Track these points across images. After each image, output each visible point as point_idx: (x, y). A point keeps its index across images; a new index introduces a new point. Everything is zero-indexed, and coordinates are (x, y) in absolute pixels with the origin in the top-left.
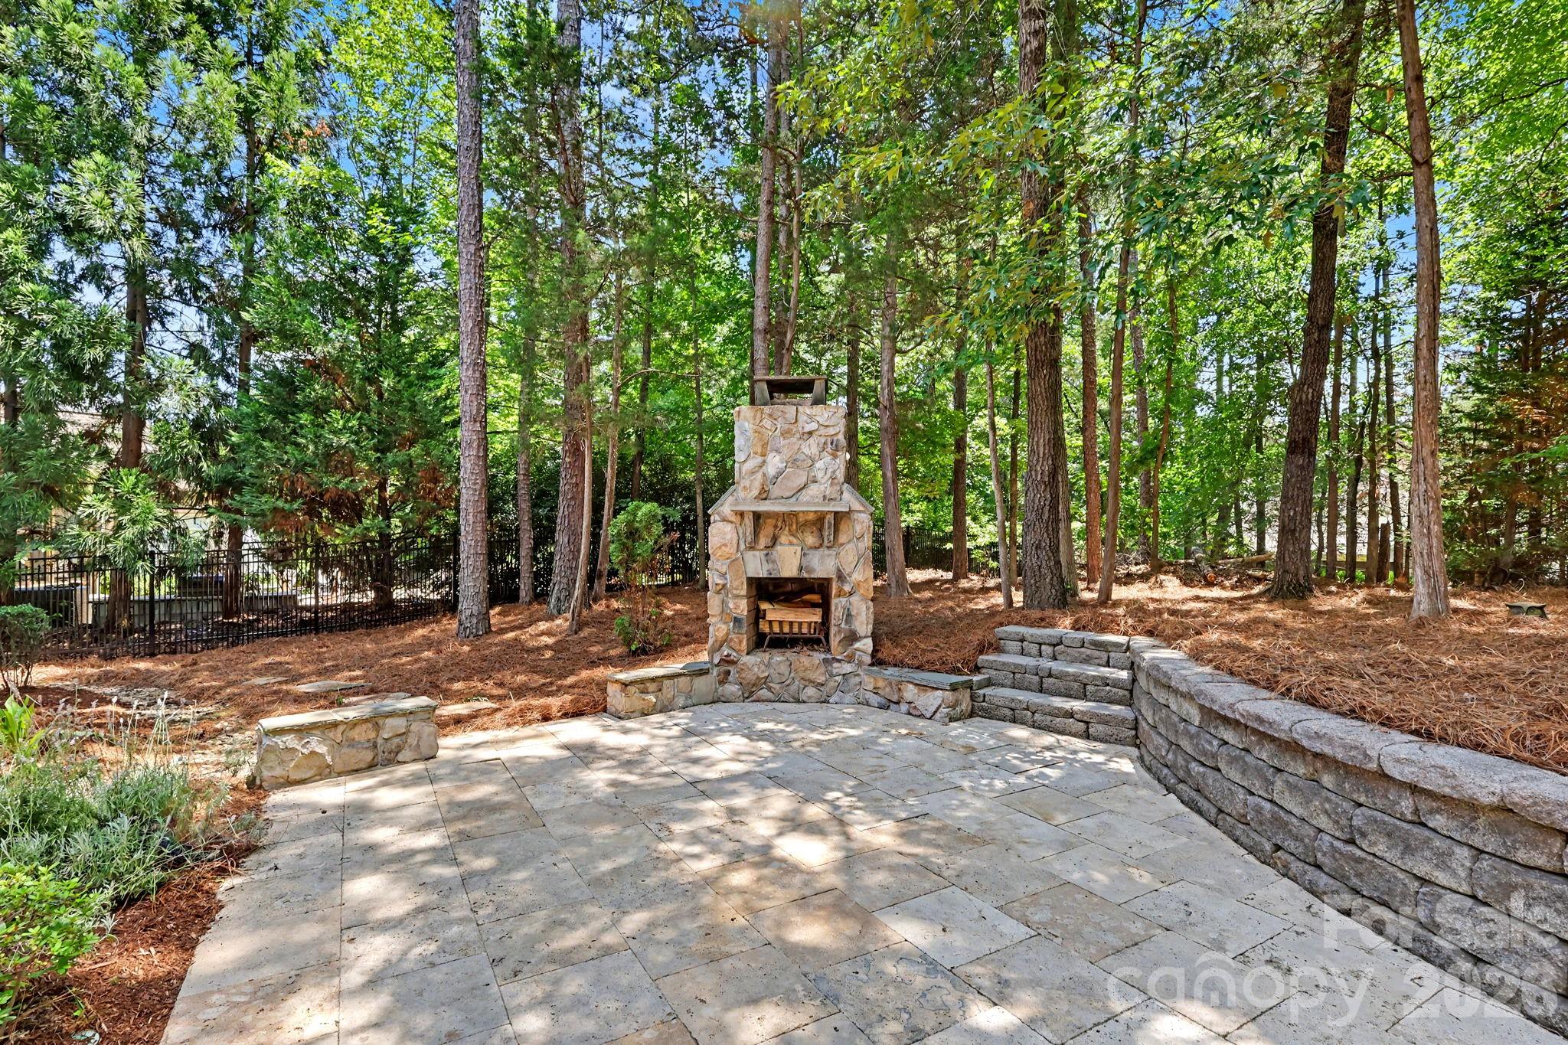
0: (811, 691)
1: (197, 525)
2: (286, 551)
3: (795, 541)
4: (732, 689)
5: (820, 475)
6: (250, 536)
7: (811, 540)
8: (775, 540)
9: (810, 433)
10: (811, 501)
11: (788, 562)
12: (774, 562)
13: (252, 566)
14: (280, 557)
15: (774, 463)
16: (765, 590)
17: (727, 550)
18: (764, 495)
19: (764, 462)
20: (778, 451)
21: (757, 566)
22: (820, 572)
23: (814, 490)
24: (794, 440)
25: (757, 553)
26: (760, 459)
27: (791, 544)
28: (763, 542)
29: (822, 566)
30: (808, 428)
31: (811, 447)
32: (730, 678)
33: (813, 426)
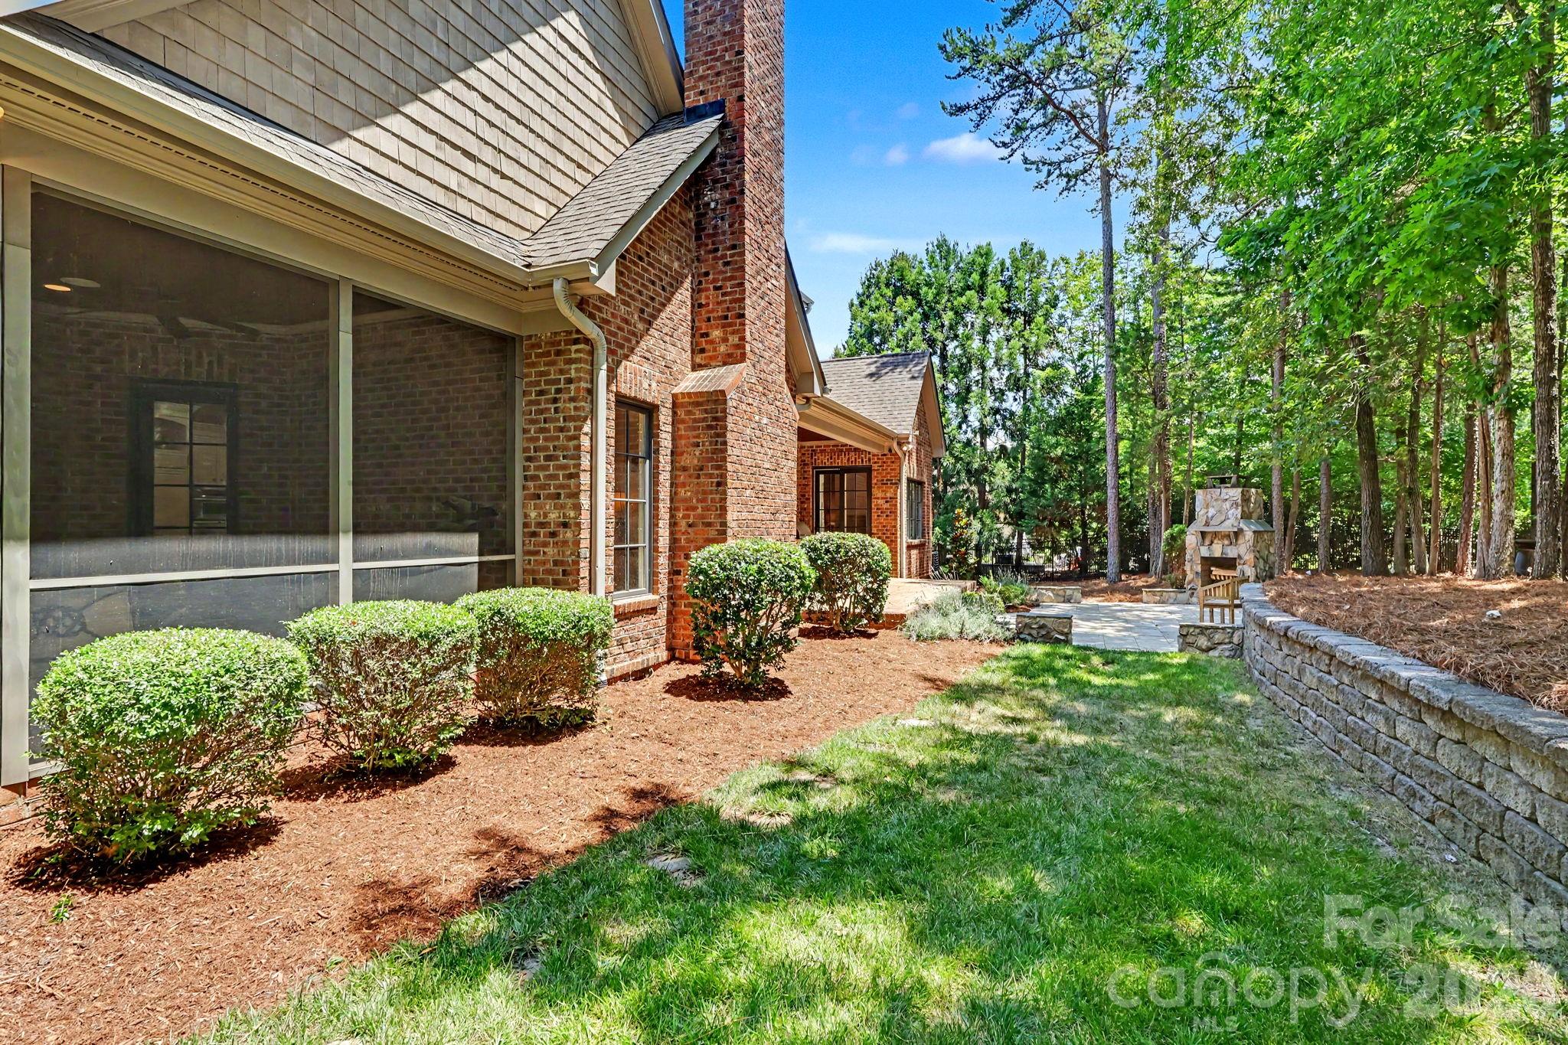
1: (1007, 531)
2: (1040, 543)
3: (1220, 542)
5: (1230, 516)
6: (1025, 536)
7: (1227, 542)
8: (1212, 543)
9: (1227, 500)
10: (1228, 527)
11: (1217, 551)
12: (1211, 550)
13: (1026, 551)
14: (1037, 546)
15: (1212, 511)
16: (1209, 562)
17: (1193, 545)
18: (1207, 524)
19: (1208, 511)
20: (1213, 507)
21: (1205, 552)
22: (1231, 555)
23: (1228, 523)
24: (1220, 502)
25: (1205, 547)
26: (1206, 510)
27: (1218, 544)
28: (1207, 542)
29: (1232, 553)
30: (1226, 498)
31: (1227, 505)
33: (1228, 497)
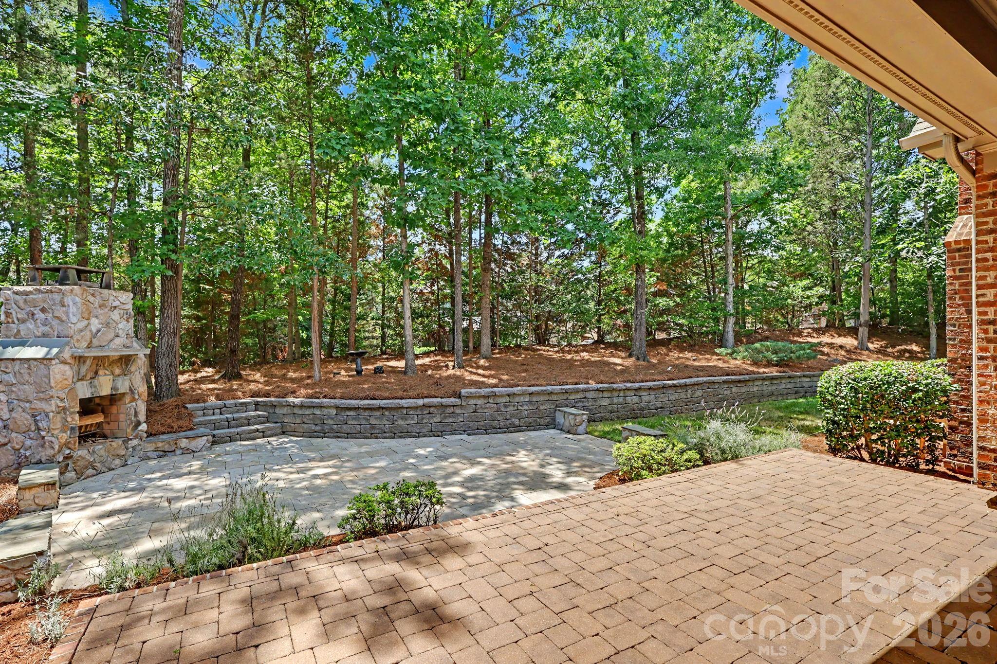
0: (117, 462)
3: (107, 372)
4: (71, 475)
5: (121, 332)
7: (117, 371)
8: (96, 373)
9: (115, 307)
10: (115, 348)
11: (105, 386)
12: (95, 387)
15: (95, 324)
17: (66, 382)
18: (90, 345)
19: (89, 324)
20: (97, 317)
22: (121, 389)
23: (118, 341)
24: (107, 310)
25: (84, 382)
26: (87, 322)
27: (105, 375)
28: (90, 375)
29: (122, 386)
30: (115, 304)
31: (116, 315)
32: (69, 468)
33: (117, 303)
